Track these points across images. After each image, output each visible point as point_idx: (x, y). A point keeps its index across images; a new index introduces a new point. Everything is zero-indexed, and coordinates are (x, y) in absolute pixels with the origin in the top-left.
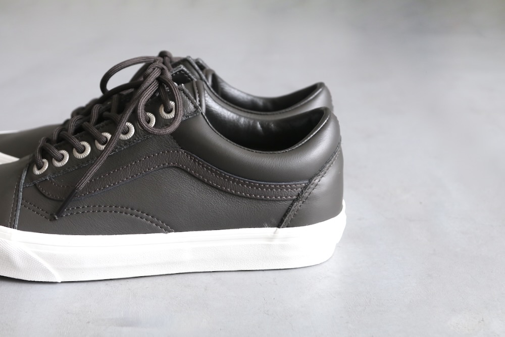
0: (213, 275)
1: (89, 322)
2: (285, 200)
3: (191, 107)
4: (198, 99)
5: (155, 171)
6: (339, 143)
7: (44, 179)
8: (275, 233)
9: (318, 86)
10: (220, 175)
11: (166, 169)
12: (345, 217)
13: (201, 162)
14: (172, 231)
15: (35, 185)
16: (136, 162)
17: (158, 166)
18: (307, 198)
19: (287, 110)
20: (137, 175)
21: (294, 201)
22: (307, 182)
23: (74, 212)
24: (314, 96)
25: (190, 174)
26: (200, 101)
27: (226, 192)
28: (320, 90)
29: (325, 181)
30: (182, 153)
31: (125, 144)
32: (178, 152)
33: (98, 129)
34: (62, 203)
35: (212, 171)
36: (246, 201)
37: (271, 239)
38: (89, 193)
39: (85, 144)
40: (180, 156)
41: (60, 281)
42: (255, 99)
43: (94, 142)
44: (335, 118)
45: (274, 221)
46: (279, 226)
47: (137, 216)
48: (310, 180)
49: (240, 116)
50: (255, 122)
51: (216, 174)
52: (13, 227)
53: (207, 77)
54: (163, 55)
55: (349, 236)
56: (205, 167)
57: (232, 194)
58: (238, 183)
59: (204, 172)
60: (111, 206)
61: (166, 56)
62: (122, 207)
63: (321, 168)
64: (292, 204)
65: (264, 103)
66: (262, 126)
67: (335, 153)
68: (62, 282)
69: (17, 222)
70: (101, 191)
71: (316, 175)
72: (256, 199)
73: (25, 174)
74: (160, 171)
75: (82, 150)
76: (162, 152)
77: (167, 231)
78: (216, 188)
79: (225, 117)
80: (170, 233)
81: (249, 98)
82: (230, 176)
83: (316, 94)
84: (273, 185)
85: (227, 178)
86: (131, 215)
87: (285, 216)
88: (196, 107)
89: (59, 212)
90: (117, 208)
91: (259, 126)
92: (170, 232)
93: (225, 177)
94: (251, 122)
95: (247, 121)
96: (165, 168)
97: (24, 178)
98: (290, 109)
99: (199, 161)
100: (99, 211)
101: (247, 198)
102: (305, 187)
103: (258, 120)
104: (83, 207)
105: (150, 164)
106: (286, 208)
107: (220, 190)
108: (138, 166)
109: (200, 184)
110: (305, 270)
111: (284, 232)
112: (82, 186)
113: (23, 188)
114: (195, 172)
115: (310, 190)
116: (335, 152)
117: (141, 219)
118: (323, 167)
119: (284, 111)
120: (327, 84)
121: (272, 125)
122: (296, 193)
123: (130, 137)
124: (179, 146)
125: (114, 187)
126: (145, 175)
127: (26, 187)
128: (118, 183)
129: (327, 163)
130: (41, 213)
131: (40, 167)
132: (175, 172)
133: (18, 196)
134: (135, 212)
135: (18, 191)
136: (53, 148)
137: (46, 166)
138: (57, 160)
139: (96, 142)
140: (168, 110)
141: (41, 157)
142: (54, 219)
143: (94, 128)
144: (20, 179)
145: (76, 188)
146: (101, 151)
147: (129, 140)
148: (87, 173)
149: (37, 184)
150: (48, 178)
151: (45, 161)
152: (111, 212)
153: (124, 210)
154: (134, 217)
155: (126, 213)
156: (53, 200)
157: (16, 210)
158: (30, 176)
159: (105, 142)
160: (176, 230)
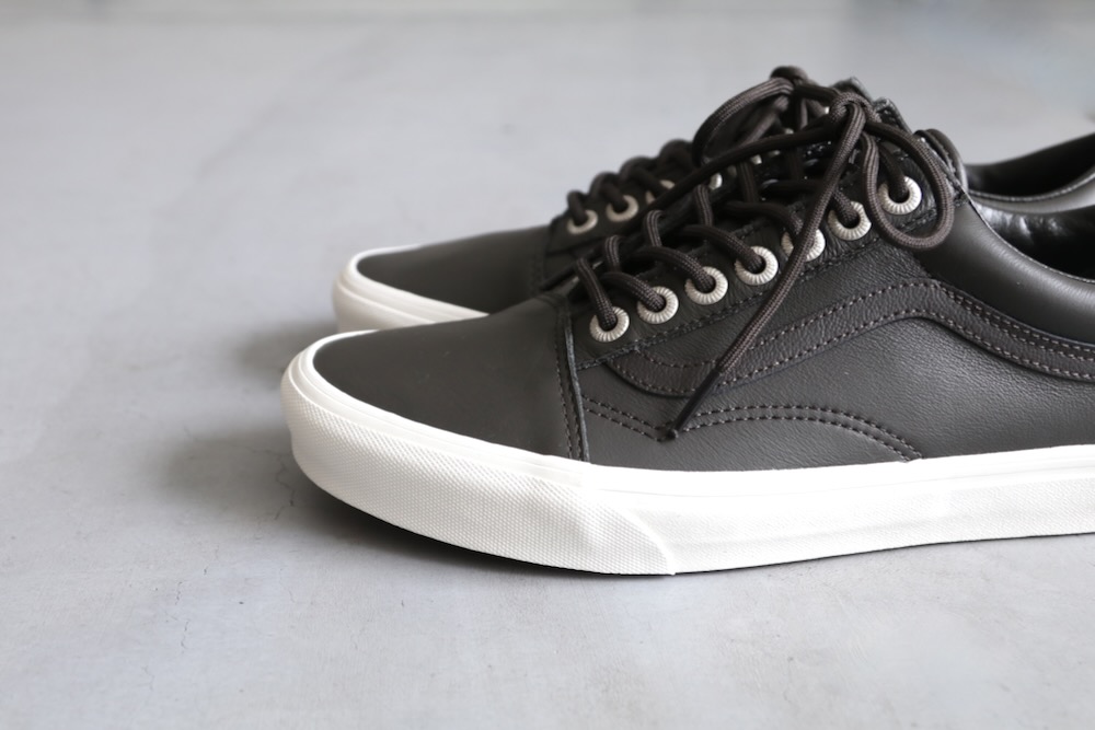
0: (980, 548)
1: (791, 659)
4: (952, 170)
5: (878, 327)
7: (627, 351)
10: (1021, 334)
11: (901, 323)
13: (980, 306)
14: (918, 457)
15: (605, 365)
16: (835, 310)
17: (885, 317)
20: (839, 337)
23: (709, 422)
25: (953, 333)
26: (957, 175)
27: (1031, 370)
30: (936, 287)
32: (926, 285)
34: (682, 405)
35: (1002, 326)
36: (1069, 388)
38: (738, 378)
39: (714, 272)
40: (931, 295)
41: (673, 573)
43: (734, 267)
47: (845, 426)
50: (1015, 220)
51: (1012, 331)
52: (582, 458)
56: (988, 317)
58: (1059, 348)
59: (985, 329)
60: (788, 407)
62: (813, 408)
66: (1031, 226)
68: (677, 574)
69: (587, 447)
70: (765, 374)
73: (571, 341)
74: (890, 328)
75: (710, 287)
76: (893, 287)
77: (908, 456)
78: (1010, 361)
80: (914, 461)
82: (1042, 336)
85: (1034, 339)
86: (834, 423)
88: (957, 189)
89: (680, 423)
90: (803, 411)
91: (1023, 226)
92: (912, 458)
93: (1030, 338)
94: (1009, 217)
96: (897, 321)
97: (571, 349)
99: (974, 303)
100: (763, 418)
101: (1072, 380)
104: (727, 410)
105: (866, 312)
107: (1019, 366)
108: (841, 317)
109: (974, 353)
112: (732, 366)
113: (578, 371)
114: (964, 329)
117: (855, 433)
121: (1054, 225)
123: (818, 254)
124: (928, 272)
125: (792, 363)
126: (857, 337)
127: (583, 369)
128: (800, 355)
130: (635, 424)
131: (609, 326)
132: (924, 331)
133: (572, 388)
134: (842, 417)
135: (570, 378)
136: (637, 280)
137: (625, 322)
138: (649, 308)
139: (738, 265)
140: (901, 196)
141: (607, 303)
142: (670, 437)
143: (733, 237)
144: (566, 351)
145: (719, 368)
146: (754, 287)
147: (815, 262)
148: (742, 334)
149: (611, 362)
150: (636, 349)
151: (619, 311)
152: (790, 418)
153: (818, 413)
154: (839, 427)
155: (822, 421)
156: (657, 395)
157: (578, 420)
158: (588, 346)
159: (761, 267)
160: (927, 453)
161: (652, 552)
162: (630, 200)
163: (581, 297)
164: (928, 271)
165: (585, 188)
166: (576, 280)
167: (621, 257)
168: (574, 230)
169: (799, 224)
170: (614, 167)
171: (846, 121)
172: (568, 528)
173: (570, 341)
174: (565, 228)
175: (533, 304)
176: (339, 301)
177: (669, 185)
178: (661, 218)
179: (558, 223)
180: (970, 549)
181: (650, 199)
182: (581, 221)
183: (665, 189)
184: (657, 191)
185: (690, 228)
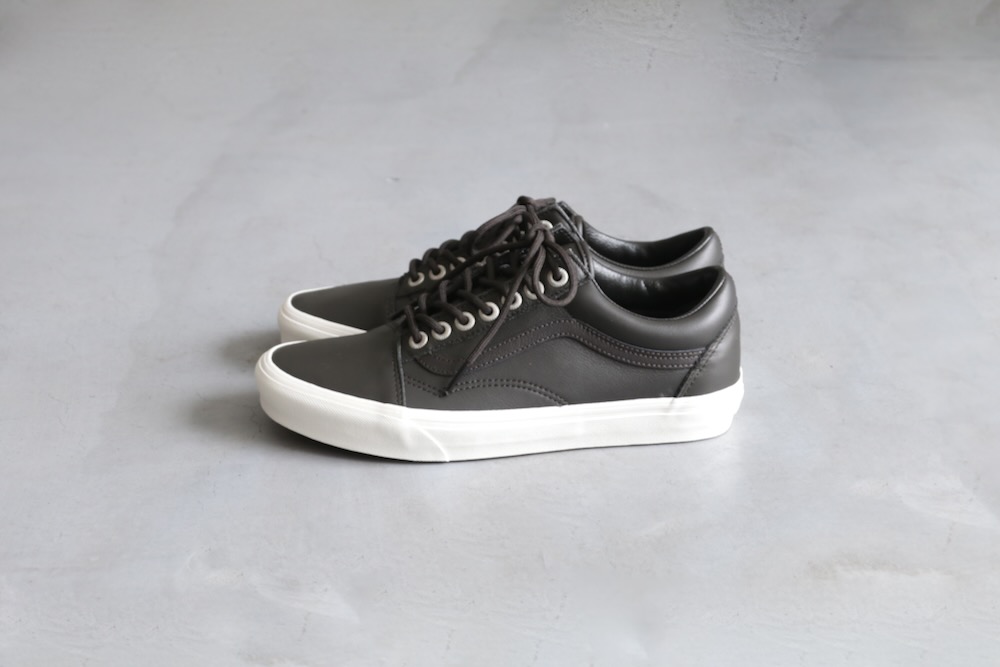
2: (682, 369)
3: (581, 273)
4: (586, 264)
5: (546, 342)
6: (736, 306)
7: (426, 354)
8: (672, 403)
9: (706, 232)
10: (615, 344)
11: (564, 340)
12: (743, 385)
13: (595, 331)
15: (415, 360)
16: (525, 333)
17: (550, 337)
18: (704, 366)
19: (672, 264)
20: (527, 347)
21: (691, 369)
22: (704, 349)
24: (701, 246)
25: (583, 344)
26: (589, 266)
27: (621, 362)
28: (709, 239)
29: (722, 347)
30: (574, 321)
31: (513, 315)
32: (569, 320)
33: (481, 298)
34: (450, 379)
35: (606, 341)
36: (641, 371)
37: (667, 410)
38: (478, 366)
39: (468, 315)
40: (572, 326)
41: (448, 461)
42: (627, 245)
43: (478, 312)
44: (730, 278)
45: (671, 391)
46: (675, 396)
47: (529, 389)
48: (707, 346)
49: (621, 274)
50: (638, 282)
51: (611, 343)
52: (402, 404)
53: (577, 225)
54: (523, 201)
55: (747, 406)
56: (599, 337)
57: (626, 363)
58: (634, 351)
59: (598, 342)
60: (502, 380)
61: (529, 204)
62: (514, 380)
63: (717, 334)
64: (689, 373)
65: (637, 250)
66: (646, 285)
67: (731, 317)
68: (450, 462)
69: (405, 399)
70: (491, 365)
71: (714, 341)
72: (652, 368)
74: (552, 342)
75: (466, 322)
76: (554, 322)
77: (561, 404)
78: (611, 358)
79: (605, 277)
80: (564, 406)
81: (620, 243)
82: (625, 345)
83: (704, 244)
84: (669, 353)
85: (622, 347)
86: (524, 388)
87: (682, 385)
88: (586, 274)
89: (449, 388)
90: (509, 382)
91: (643, 285)
92: (564, 404)
93: (620, 347)
94: (635, 281)
95: (629, 279)
96: (556, 338)
97: (399, 352)
98: (675, 263)
99: (592, 330)
100: (496, 385)
101: (642, 367)
102: (702, 355)
103: (642, 278)
104: (473, 382)
105: (540, 334)
106: (683, 376)
107: (615, 360)
108: (528, 337)
110: (702, 444)
111: (681, 401)
112: (474, 360)
113: (402, 363)
115: (706, 358)
116: (732, 315)
117: (535, 393)
118: (720, 333)
119: (668, 265)
120: (715, 230)
122: (693, 361)
123: (519, 306)
125: (504, 359)
126: (536, 346)
127: (405, 362)
128: (509, 355)
129: (724, 328)
130: (428, 389)
131: (418, 341)
132: (568, 343)
133: (399, 372)
134: (528, 385)
135: (398, 367)
136: (431, 319)
137: (426, 340)
138: (437, 332)
139: (480, 312)
140: (558, 278)
141: (417, 330)
142: (445, 395)
143: (477, 298)
144: (396, 354)
145: (467, 362)
146: (487, 322)
147: (517, 310)
148: (478, 346)
149: (418, 359)
150: (430, 352)
151: (423, 333)
152: (502, 386)
153: (516, 383)
154: (526, 390)
155: (519, 387)
156: (439, 375)
157: (401, 387)
158: (407, 350)
159: (490, 312)
160: (571, 402)
161: (436, 450)
162: (441, 267)
163: (406, 325)
164: (571, 314)
165: (420, 257)
166: (405, 316)
167: (427, 304)
168: (412, 284)
169: (507, 291)
170: (437, 245)
171: (533, 240)
172: (396, 438)
173: (399, 348)
174: (407, 282)
175: (384, 328)
176: (280, 320)
177: (462, 260)
178: (448, 285)
179: (403, 280)
180: (600, 451)
181: (452, 268)
182: (415, 279)
183: (460, 262)
184: (456, 263)
185: (461, 292)
